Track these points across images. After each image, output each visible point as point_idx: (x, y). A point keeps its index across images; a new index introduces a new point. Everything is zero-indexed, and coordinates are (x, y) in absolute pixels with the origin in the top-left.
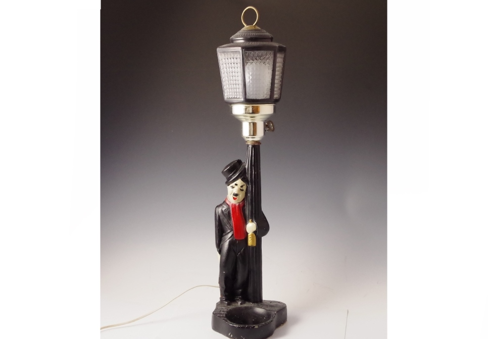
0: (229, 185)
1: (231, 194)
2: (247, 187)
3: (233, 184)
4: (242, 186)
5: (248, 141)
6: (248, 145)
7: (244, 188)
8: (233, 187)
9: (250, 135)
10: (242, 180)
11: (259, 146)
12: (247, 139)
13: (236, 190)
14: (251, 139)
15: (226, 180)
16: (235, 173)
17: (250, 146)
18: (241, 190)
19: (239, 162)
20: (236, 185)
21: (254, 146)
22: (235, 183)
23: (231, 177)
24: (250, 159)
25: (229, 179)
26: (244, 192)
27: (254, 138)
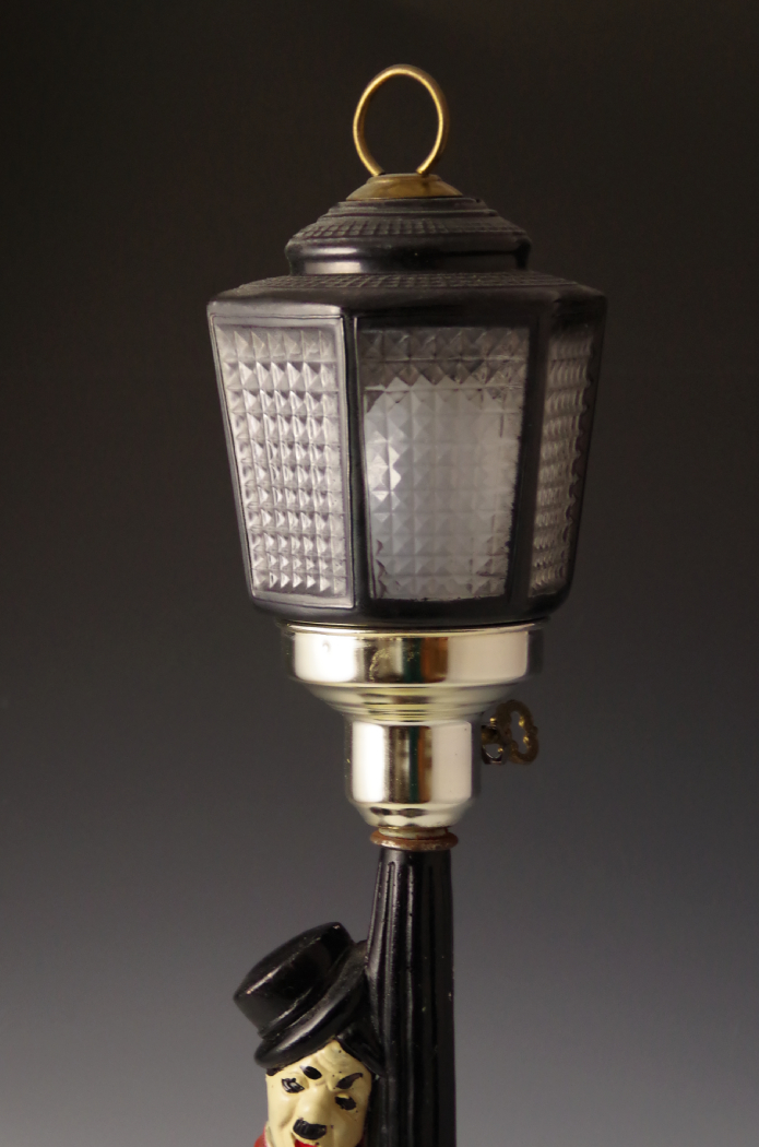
0: (272, 1072)
1: (284, 1124)
2: (375, 1086)
3: (294, 1071)
4: (344, 1084)
5: (386, 826)
6: (384, 851)
7: (360, 1092)
8: (293, 1087)
9: (392, 799)
10: (347, 1046)
11: (445, 858)
12: (375, 819)
13: (307, 1105)
14: (398, 821)
15: (258, 1041)
16: (307, 1008)
17: (395, 857)
18: (339, 1101)
19: (334, 941)
20: (313, 1073)
21: (413, 859)
22: (307, 1062)
23: (285, 1029)
24: (392, 927)
25: (273, 1037)
26: (357, 1115)
27: (419, 813)
